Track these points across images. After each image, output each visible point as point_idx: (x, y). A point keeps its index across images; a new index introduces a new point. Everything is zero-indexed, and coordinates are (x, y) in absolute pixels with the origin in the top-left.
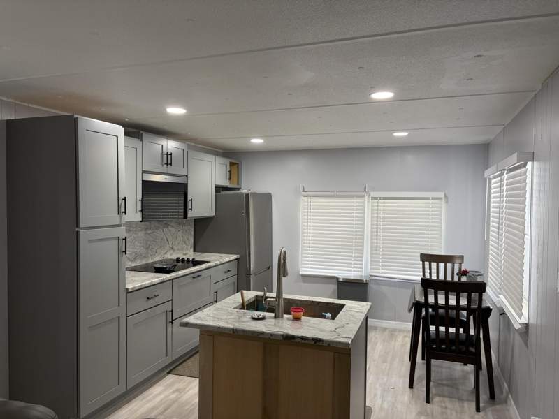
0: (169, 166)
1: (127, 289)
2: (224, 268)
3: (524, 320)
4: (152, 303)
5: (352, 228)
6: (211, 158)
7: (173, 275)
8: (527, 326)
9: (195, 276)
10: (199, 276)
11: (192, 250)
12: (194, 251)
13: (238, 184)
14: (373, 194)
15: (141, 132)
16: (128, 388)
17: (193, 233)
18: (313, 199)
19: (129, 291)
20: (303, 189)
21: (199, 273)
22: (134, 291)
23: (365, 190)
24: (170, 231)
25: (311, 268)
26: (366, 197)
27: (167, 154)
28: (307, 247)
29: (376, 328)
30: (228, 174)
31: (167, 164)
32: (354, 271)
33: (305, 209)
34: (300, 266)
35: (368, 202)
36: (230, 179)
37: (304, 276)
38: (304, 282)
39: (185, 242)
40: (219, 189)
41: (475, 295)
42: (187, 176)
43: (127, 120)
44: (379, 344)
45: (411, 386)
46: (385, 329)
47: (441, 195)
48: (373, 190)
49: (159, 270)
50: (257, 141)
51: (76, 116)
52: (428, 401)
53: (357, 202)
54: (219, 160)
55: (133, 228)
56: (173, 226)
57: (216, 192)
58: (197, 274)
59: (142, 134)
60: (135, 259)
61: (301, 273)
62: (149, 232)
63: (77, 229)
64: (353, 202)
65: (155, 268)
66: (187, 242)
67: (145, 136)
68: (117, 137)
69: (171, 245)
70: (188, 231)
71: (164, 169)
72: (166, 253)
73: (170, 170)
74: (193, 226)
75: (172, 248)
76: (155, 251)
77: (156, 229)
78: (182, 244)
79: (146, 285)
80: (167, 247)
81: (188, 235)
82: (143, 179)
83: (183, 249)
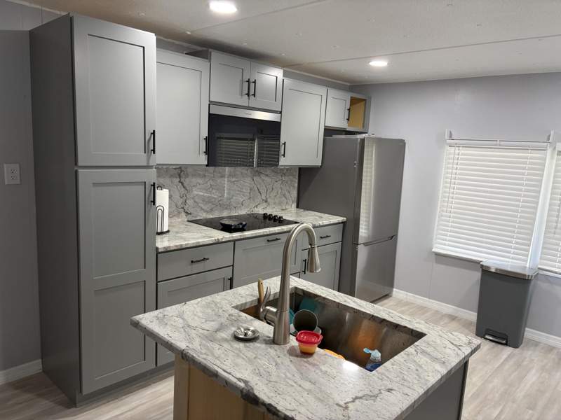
0: (252, 97)
1: (157, 249)
4: (198, 267)
5: (520, 195)
6: (321, 90)
7: (237, 235)
9: (272, 239)
10: (277, 239)
11: (294, 205)
12: (298, 207)
13: (363, 127)
15: (210, 50)
16: (159, 365)
17: (296, 185)
18: (463, 151)
19: (160, 251)
20: (451, 136)
21: (278, 236)
22: (168, 251)
23: (549, 139)
24: (263, 180)
25: (449, 245)
26: (549, 151)
27: (248, 81)
28: (446, 216)
30: (347, 111)
31: (248, 94)
32: (513, 258)
33: (449, 163)
34: (434, 241)
35: (552, 158)
36: (348, 120)
37: (438, 255)
38: (437, 262)
39: (284, 195)
40: (329, 132)
42: (281, 113)
43: (189, 33)
44: (534, 371)
49: (227, 228)
50: (379, 64)
51: (71, 15)
53: (531, 158)
54: (333, 93)
55: (211, 173)
56: (267, 175)
57: (325, 135)
58: (274, 237)
59: (211, 53)
60: (212, 210)
61: (433, 250)
62: (234, 179)
63: (76, 168)
64: (527, 158)
65: (222, 224)
66: (287, 194)
67: (215, 55)
68: (144, 47)
69: (264, 198)
70: (289, 182)
71: (244, 101)
72: (257, 206)
73: (253, 102)
74: (297, 177)
75: (266, 202)
76: (240, 202)
77: (243, 177)
78: (280, 197)
79: (189, 246)
80: (258, 200)
81: (290, 188)
82: (211, 112)
83: (280, 203)
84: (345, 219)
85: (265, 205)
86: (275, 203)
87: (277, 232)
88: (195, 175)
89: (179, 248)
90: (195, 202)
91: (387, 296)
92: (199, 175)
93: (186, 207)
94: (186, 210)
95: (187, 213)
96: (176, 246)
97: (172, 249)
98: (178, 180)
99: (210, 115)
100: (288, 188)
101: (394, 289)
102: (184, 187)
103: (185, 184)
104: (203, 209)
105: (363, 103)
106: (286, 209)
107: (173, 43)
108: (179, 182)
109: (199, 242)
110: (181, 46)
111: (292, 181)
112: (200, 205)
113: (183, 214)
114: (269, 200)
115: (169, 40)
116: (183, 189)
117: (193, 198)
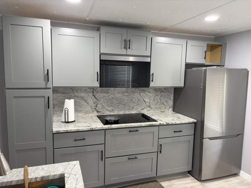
9: (133, 130)
10: (137, 131)
11: (171, 110)
12: (173, 110)
13: (221, 62)
17: (172, 98)
21: (138, 129)
24: (147, 95)
27: (125, 41)
31: (125, 48)
39: (163, 104)
54: (193, 43)
55: (112, 91)
58: (135, 129)
59: (100, 27)
60: (113, 110)
62: (127, 94)
66: (165, 103)
68: (42, 27)
69: (148, 104)
70: (166, 96)
71: (124, 52)
72: (143, 109)
73: (129, 52)
74: (173, 93)
75: (149, 107)
76: (132, 107)
77: (133, 93)
78: (159, 105)
79: (72, 131)
80: (144, 105)
81: (167, 99)
82: (101, 59)
83: (160, 108)
84: (196, 120)
85: (148, 109)
86: (156, 108)
87: (143, 125)
88: (103, 92)
89: (66, 131)
90: (102, 106)
91: (236, 175)
92: (105, 92)
93: (97, 109)
94: (97, 110)
95: (98, 112)
96: (64, 131)
97: (61, 132)
98: (93, 94)
99: (101, 60)
100: (166, 100)
101: (241, 171)
102: (96, 98)
103: (96, 97)
104: (107, 110)
105: (220, 48)
106: (164, 111)
107: (89, 26)
108: (93, 95)
109: (79, 129)
110: (94, 27)
111: (168, 95)
112: (106, 107)
113: (96, 112)
114: (151, 106)
115: (87, 25)
116: (95, 99)
117: (101, 104)
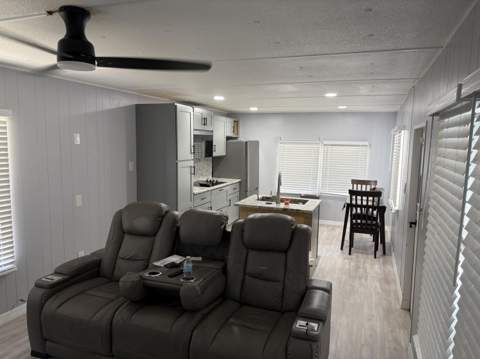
0: (205, 125)
1: (194, 193)
2: (233, 186)
3: (397, 208)
4: (203, 202)
6: (224, 119)
7: (212, 188)
8: (398, 211)
9: (221, 189)
13: (237, 135)
14: (325, 143)
20: (281, 139)
22: (197, 194)
23: (320, 140)
26: (320, 144)
29: (323, 225)
30: (233, 128)
32: (311, 190)
33: (281, 151)
35: (322, 147)
36: (233, 132)
40: (228, 138)
41: (376, 199)
42: (212, 131)
45: (342, 248)
46: (328, 226)
47: (367, 143)
48: (325, 139)
49: (202, 185)
50: (254, 109)
52: (350, 254)
53: (315, 147)
57: (226, 140)
63: (177, 161)
64: (312, 147)
65: (200, 184)
